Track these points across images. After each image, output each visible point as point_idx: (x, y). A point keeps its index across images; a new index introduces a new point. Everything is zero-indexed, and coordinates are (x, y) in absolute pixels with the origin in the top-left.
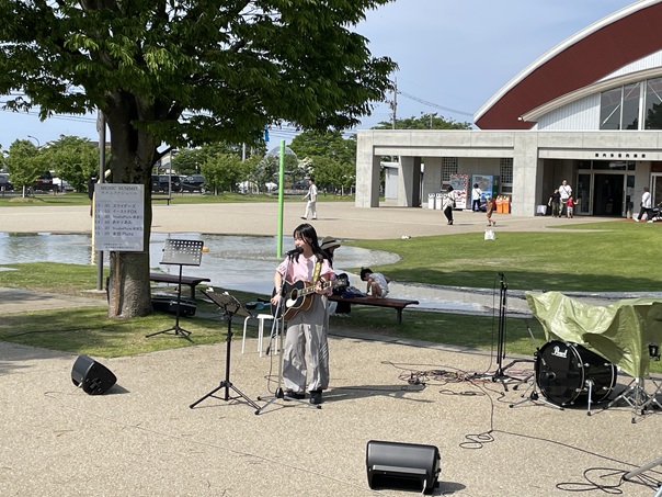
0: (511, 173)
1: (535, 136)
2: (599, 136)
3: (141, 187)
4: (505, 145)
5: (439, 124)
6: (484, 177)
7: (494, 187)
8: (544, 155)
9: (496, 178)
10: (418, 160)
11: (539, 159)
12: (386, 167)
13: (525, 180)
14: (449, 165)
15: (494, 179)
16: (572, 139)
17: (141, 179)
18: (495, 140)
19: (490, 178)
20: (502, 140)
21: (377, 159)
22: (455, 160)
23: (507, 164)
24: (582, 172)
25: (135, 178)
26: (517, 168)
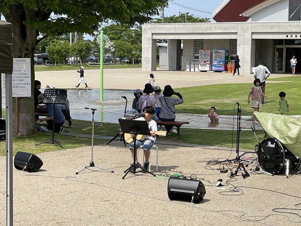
0: (236, 48)
1: (250, 25)
2: (288, 25)
3: (28, 60)
4: (232, 32)
5: (191, 19)
6: (219, 51)
7: (226, 57)
8: (256, 37)
9: (227, 52)
10: (179, 41)
11: (253, 40)
12: (159, 46)
13: (244, 52)
14: (199, 45)
15: (226, 52)
16: (272, 27)
17: (29, 55)
18: (226, 28)
19: (223, 51)
20: (230, 28)
21: (154, 41)
22: (202, 41)
23: (233, 43)
24: (278, 46)
25: (25, 54)
26: (239, 45)
